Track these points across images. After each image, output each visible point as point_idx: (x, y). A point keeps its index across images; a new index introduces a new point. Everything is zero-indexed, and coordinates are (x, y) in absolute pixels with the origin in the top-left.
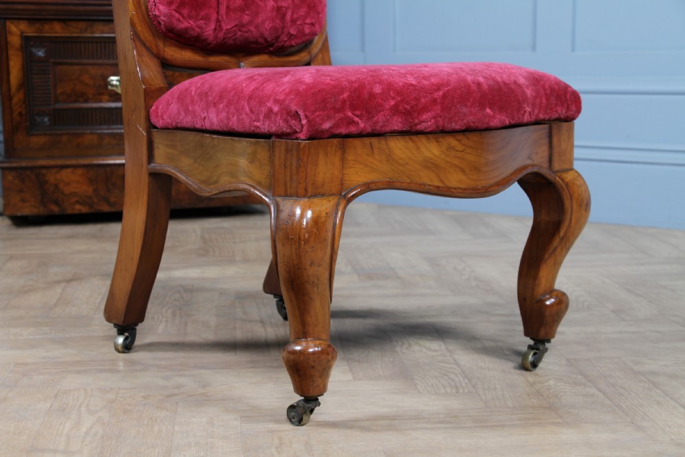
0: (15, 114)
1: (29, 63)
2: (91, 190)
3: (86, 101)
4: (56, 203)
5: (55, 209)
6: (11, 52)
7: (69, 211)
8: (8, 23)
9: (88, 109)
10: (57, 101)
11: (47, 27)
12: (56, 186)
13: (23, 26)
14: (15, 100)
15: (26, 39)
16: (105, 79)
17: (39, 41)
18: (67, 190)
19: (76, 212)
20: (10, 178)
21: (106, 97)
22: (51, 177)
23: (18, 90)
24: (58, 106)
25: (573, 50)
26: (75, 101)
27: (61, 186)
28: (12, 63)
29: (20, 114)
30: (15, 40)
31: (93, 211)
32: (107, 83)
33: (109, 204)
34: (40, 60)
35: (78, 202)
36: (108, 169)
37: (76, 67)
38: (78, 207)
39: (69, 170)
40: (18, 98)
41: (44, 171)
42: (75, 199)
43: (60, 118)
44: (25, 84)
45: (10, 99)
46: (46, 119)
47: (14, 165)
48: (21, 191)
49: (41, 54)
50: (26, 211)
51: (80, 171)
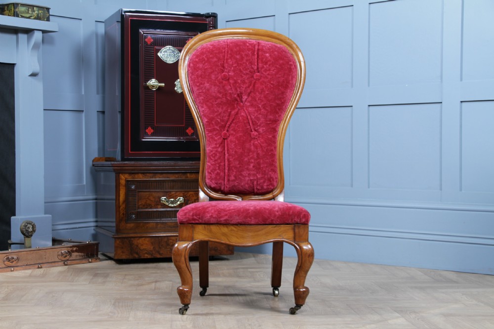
0: (121, 214)
1: (128, 191)
2: (152, 248)
3: (151, 208)
4: (137, 253)
5: (137, 256)
6: (121, 187)
7: (143, 257)
8: (120, 175)
9: (151, 211)
10: (139, 208)
11: (136, 176)
12: (137, 246)
13: (127, 176)
14: (121, 208)
15: (127, 181)
16: (159, 198)
17: (133, 182)
18: (142, 248)
19: (146, 258)
20: (118, 242)
21: (160, 206)
22: (135, 242)
23: (123, 203)
24: (139, 210)
25: (369, 187)
26: (146, 208)
27: (139, 246)
28: (121, 192)
29: (123, 214)
30: (123, 182)
31: (152, 257)
32: (160, 200)
33: (160, 254)
34: (132, 190)
35: (146, 253)
36: (160, 238)
37: (147, 193)
38: (146, 255)
39: (143, 239)
40: (123, 207)
41: (132, 239)
42: (145, 252)
43: (140, 215)
44: (126, 200)
45: (119, 207)
46: (134, 216)
47: (120, 236)
48: (122, 248)
49: (133, 187)
50: (124, 257)
51: (147, 239)
